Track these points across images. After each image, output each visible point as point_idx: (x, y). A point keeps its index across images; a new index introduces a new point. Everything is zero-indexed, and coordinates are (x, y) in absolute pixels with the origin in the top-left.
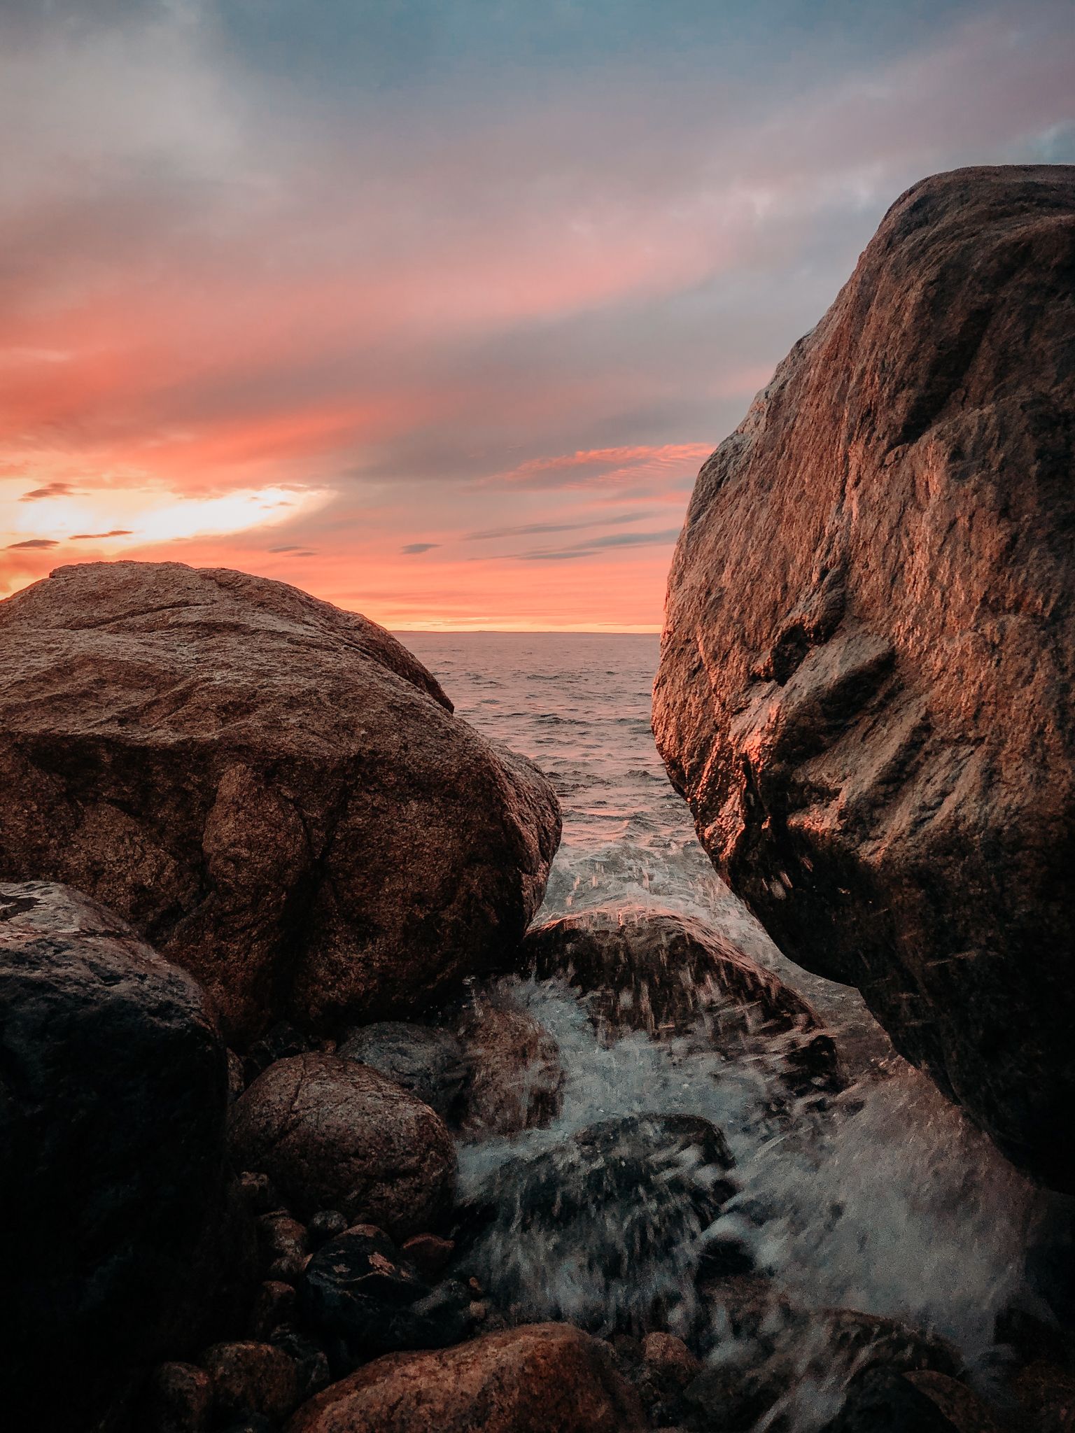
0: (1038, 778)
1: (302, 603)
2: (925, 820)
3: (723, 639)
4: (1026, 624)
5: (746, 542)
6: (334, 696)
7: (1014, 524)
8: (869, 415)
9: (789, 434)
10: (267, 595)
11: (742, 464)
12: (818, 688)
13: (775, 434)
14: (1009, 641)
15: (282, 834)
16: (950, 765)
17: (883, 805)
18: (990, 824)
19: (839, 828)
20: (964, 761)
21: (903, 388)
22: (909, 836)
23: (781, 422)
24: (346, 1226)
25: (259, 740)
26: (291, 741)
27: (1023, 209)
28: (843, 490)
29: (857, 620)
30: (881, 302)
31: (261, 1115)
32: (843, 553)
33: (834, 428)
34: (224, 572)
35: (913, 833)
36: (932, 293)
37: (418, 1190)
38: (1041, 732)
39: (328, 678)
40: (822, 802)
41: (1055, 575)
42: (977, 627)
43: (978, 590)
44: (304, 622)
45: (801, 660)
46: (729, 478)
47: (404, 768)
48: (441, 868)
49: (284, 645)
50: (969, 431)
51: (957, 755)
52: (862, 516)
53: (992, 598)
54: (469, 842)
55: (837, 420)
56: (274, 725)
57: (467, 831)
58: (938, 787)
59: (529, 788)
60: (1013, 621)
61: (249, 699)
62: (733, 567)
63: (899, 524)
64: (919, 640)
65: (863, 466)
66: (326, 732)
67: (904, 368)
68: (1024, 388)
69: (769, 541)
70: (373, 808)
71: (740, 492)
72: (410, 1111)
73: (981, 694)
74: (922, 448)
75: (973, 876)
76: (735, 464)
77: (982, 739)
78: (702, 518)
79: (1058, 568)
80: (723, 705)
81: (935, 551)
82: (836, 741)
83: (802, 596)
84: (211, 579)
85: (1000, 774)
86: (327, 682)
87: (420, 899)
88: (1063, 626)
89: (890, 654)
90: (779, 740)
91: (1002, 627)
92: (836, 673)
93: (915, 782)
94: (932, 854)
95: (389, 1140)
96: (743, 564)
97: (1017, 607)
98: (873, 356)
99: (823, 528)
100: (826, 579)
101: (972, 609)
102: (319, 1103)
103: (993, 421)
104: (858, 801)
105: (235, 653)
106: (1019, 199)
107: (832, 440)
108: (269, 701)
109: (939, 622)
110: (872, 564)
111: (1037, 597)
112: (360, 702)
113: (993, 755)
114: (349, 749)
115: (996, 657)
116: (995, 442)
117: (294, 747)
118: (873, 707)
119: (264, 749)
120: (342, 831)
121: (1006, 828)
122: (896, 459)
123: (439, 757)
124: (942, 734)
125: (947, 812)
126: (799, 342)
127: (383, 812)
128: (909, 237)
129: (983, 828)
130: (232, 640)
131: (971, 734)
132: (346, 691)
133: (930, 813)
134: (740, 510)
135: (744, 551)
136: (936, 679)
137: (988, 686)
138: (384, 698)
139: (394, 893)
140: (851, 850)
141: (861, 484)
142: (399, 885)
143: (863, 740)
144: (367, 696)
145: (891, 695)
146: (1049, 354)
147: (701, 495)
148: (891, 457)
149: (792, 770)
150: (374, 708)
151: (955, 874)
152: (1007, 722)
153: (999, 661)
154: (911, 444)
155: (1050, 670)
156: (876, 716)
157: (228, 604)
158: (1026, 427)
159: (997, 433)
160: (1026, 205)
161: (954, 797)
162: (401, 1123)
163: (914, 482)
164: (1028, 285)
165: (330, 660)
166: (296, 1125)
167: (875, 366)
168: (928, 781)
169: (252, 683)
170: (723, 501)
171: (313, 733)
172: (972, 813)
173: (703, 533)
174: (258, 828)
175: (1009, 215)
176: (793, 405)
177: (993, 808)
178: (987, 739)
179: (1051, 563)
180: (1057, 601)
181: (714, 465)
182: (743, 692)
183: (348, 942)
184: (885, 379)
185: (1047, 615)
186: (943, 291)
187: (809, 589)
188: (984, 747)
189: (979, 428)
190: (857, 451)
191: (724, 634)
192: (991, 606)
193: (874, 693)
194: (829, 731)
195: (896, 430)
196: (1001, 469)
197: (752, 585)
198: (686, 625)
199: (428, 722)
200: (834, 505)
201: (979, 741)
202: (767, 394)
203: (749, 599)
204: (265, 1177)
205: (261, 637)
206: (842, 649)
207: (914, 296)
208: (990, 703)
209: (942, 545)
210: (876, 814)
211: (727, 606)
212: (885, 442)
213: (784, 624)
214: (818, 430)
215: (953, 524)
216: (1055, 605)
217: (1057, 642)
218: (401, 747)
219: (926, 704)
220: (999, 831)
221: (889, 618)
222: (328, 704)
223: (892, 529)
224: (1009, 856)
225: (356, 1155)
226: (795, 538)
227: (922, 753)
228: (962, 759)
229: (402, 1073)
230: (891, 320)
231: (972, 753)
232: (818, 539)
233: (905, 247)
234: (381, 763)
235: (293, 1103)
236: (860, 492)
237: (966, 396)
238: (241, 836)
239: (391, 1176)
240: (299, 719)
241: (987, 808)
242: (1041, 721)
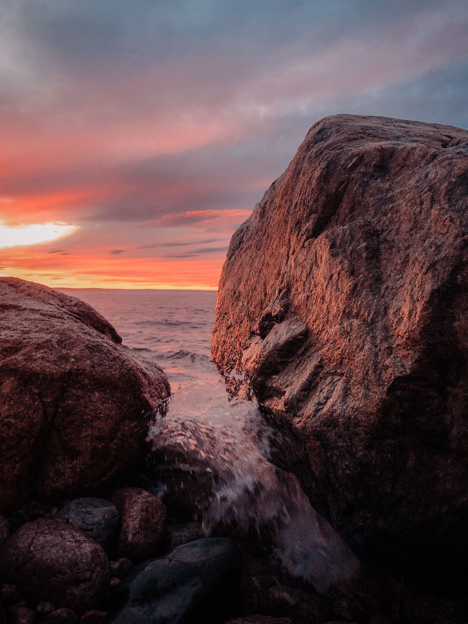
0: (366, 395)
1: (49, 293)
2: (320, 409)
3: (240, 315)
4: (361, 324)
5: (250, 272)
6: (59, 342)
7: (357, 279)
8: (298, 223)
9: (268, 225)
10: (32, 290)
11: (250, 236)
12: (277, 344)
13: (263, 224)
14: (354, 331)
15: (32, 411)
16: (330, 385)
17: (303, 401)
18: (346, 414)
19: (284, 410)
20: (336, 383)
21: (312, 213)
22: (313, 417)
23: (265, 219)
24: (54, 609)
25: (21, 365)
26: (37, 366)
27: (362, 138)
28: (288, 255)
29: (293, 314)
30: (304, 173)
31: (14, 554)
32: (288, 284)
33: (285, 226)
34: (12, 279)
35: (314, 416)
36: (324, 173)
37: (90, 589)
38: (367, 374)
39: (57, 333)
40: (278, 396)
41: (373, 303)
42: (341, 323)
43: (342, 307)
44: (49, 304)
45: (271, 329)
46: (244, 242)
47: (93, 376)
48: (109, 423)
49: (38, 316)
50: (338, 235)
51: (333, 380)
52: (296, 267)
53: (347, 311)
54: (123, 410)
55: (286, 222)
56: (29, 358)
57: (123, 405)
58: (325, 394)
59: (155, 379)
60: (356, 322)
61: (17, 345)
62: (244, 283)
63: (310, 273)
64: (318, 325)
65: (296, 246)
66: (54, 361)
67: (312, 205)
68: (361, 217)
69: (259, 273)
70: (77, 396)
71: (249, 248)
72: (88, 548)
73: (343, 354)
74: (319, 241)
75: (340, 437)
76: (246, 235)
77: (343, 374)
78: (233, 258)
79: (374, 300)
80: (240, 344)
81: (324, 287)
82: (284, 368)
83: (271, 300)
84: (5, 282)
85: (351, 391)
86: (57, 335)
87: (99, 439)
88: (375, 326)
89: (306, 331)
90: (261, 367)
91: (351, 324)
92: (284, 338)
93: (316, 391)
94: (322, 426)
95: (77, 564)
96: (248, 282)
97: (357, 316)
98: (300, 198)
99: (280, 270)
100: (281, 294)
101: (339, 314)
102: (43, 547)
103: (348, 232)
104: (292, 398)
105: (13, 321)
106: (360, 133)
107: (285, 231)
108: (27, 346)
109: (325, 319)
110: (300, 290)
111: (365, 312)
112: (72, 345)
113: (347, 382)
114: (66, 368)
115: (349, 338)
116: (349, 241)
117: (38, 369)
118: (299, 354)
119: (24, 370)
120: (61, 407)
121: (352, 417)
122: (309, 245)
123: (110, 370)
124: (327, 370)
125: (328, 407)
126: (274, 183)
127: (82, 398)
128: (316, 146)
129: (343, 416)
130: (12, 314)
131: (339, 371)
132: (65, 340)
133: (322, 406)
134: (248, 257)
135: (249, 277)
136: (325, 344)
137: (346, 350)
138: (84, 343)
139: (87, 436)
140: (289, 421)
141: (295, 254)
142: (90, 432)
143: (295, 369)
144: (75, 342)
145: (307, 350)
146: (371, 204)
147: (232, 248)
148: (307, 243)
149: (266, 380)
150: (78, 348)
151: (332, 435)
152: (352, 367)
153: (350, 340)
154: (315, 239)
155: (371, 346)
156: (300, 358)
157: (13, 295)
158: (361, 236)
159: (350, 238)
160: (363, 136)
161: (331, 400)
162: (83, 555)
163: (316, 255)
164: (363, 172)
165: (59, 324)
166: (32, 558)
167: (301, 202)
168: (321, 391)
169: (20, 337)
170: (241, 251)
171: (48, 361)
172: (339, 408)
173: (233, 265)
174: (19, 408)
175: (356, 140)
176: (270, 212)
177: (347, 407)
178: (345, 375)
179: (371, 297)
180: (373, 315)
181: (237, 236)
182: (249, 339)
183: (64, 460)
184: (305, 208)
185: (369, 321)
186: (329, 172)
187: (274, 297)
188: (344, 378)
189: (342, 234)
190: (294, 239)
191: (240, 312)
192: (347, 315)
193: (300, 347)
194: (282, 363)
195: (309, 232)
196: (351, 254)
197: (252, 292)
198: (226, 306)
199: (105, 353)
200: (285, 261)
201: (342, 375)
202: (260, 205)
203: (251, 298)
204: (14, 586)
205: (27, 312)
206: (287, 327)
207: (317, 174)
208: (346, 358)
209: (327, 285)
210: (300, 405)
211: (242, 300)
212: (305, 236)
213: (264, 312)
214: (279, 226)
215: (331, 276)
216: (373, 317)
217: (373, 333)
218: (91, 367)
219: (321, 355)
220: (350, 418)
221: (306, 314)
222: (57, 346)
223: (307, 275)
224: (354, 430)
225: (60, 573)
226: (270, 273)
227: (318, 378)
228: (335, 382)
229: (88, 524)
230: (307, 183)
231: (339, 380)
232: (279, 274)
233: (314, 150)
234: (81, 374)
235: (30, 547)
236: (295, 257)
237: (338, 219)
238: (11, 413)
239: (77, 582)
240: (42, 354)
241: (345, 407)
242: (367, 368)
